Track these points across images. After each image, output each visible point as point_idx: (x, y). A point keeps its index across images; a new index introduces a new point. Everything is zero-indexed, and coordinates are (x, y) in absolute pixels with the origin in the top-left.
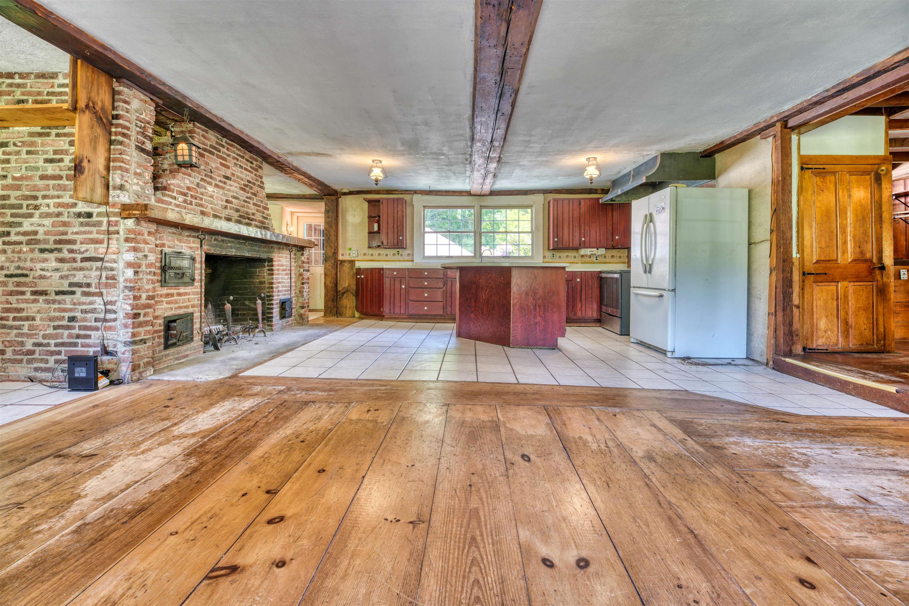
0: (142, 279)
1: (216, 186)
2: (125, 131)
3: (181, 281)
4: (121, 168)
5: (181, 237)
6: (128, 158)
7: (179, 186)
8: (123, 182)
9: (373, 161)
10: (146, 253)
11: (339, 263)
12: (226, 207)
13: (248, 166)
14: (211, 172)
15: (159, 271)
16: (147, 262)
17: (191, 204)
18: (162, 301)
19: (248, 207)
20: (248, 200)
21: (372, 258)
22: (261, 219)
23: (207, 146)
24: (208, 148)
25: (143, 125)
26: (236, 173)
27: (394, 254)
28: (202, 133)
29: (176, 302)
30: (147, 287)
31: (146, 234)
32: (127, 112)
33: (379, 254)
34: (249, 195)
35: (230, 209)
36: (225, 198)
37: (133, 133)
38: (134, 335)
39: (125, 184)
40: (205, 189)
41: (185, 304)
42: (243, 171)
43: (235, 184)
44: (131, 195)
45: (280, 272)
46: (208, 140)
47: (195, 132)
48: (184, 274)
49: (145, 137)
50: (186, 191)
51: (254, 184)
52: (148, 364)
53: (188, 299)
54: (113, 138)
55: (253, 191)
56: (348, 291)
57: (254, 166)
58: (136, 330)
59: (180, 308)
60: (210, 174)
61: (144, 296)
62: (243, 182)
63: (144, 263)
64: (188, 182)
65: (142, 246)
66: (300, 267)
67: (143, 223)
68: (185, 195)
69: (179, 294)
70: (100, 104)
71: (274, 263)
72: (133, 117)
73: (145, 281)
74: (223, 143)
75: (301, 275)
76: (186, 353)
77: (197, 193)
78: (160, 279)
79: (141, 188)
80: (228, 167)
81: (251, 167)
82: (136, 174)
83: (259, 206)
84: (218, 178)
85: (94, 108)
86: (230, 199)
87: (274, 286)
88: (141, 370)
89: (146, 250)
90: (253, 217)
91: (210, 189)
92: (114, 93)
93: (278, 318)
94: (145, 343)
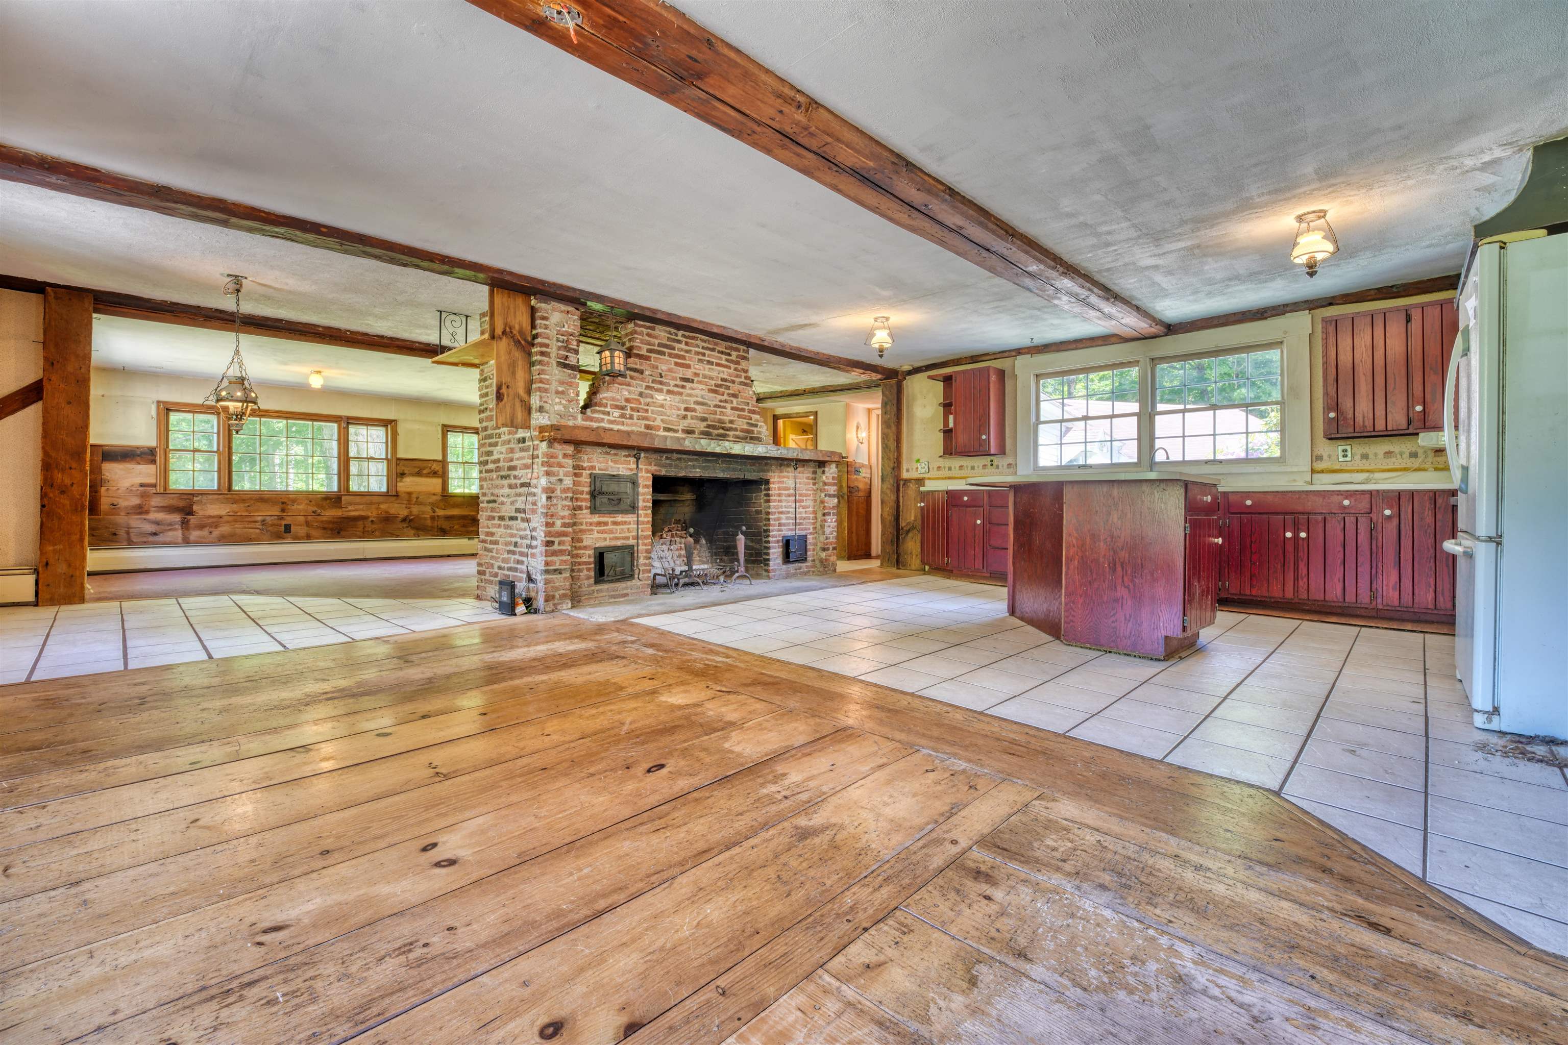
0: (556, 505)
1: (669, 392)
2: (544, 349)
3: (616, 508)
4: (539, 389)
5: (617, 458)
6: (547, 377)
7: (613, 399)
8: (542, 404)
9: (876, 320)
10: (561, 477)
11: (902, 483)
12: (685, 417)
13: (723, 360)
14: (661, 377)
15: (588, 497)
16: (563, 486)
17: (631, 417)
18: (592, 530)
19: (722, 413)
20: (722, 404)
21: (949, 474)
22: (745, 427)
23: (654, 345)
24: (656, 348)
25: (565, 338)
26: (701, 372)
27: (984, 466)
28: (645, 331)
29: (611, 532)
30: (562, 514)
31: (560, 457)
32: (546, 328)
33: (961, 467)
34: (725, 397)
35: (692, 419)
36: (683, 406)
37: (553, 351)
38: (547, 564)
39: (545, 405)
40: (652, 397)
41: (623, 535)
42: (714, 367)
43: (701, 387)
44: (552, 416)
45: (784, 498)
46: (656, 337)
47: (636, 332)
48: (620, 499)
49: (568, 351)
50: (624, 404)
51: (733, 382)
52: (563, 596)
53: (628, 529)
54: (535, 358)
55: (731, 392)
56: (914, 528)
57: (733, 357)
58: (549, 559)
59: (617, 538)
60: (660, 379)
61: (559, 523)
62: (713, 382)
63: (558, 488)
64: (626, 393)
65: (555, 469)
66: (821, 490)
67: (556, 445)
68: (623, 408)
69: (615, 523)
70: (517, 327)
71: (771, 486)
72: (552, 332)
73: (560, 507)
74: (679, 338)
75: (822, 502)
76: (625, 592)
77: (640, 404)
78: (589, 505)
79: (564, 407)
80: (688, 366)
81: (727, 360)
82: (557, 392)
83: (743, 410)
84: (672, 383)
85: (511, 332)
86: (692, 406)
87: (771, 517)
88: (556, 601)
89: (561, 473)
90: (730, 425)
91: (660, 397)
92: (533, 310)
93: (780, 561)
94: (560, 573)
